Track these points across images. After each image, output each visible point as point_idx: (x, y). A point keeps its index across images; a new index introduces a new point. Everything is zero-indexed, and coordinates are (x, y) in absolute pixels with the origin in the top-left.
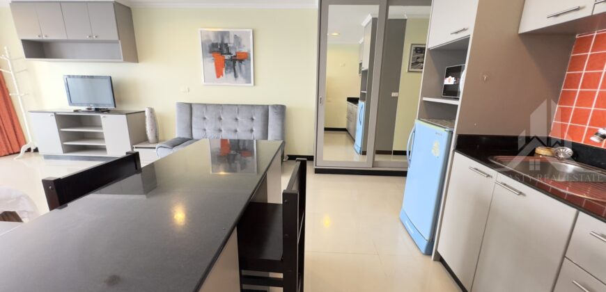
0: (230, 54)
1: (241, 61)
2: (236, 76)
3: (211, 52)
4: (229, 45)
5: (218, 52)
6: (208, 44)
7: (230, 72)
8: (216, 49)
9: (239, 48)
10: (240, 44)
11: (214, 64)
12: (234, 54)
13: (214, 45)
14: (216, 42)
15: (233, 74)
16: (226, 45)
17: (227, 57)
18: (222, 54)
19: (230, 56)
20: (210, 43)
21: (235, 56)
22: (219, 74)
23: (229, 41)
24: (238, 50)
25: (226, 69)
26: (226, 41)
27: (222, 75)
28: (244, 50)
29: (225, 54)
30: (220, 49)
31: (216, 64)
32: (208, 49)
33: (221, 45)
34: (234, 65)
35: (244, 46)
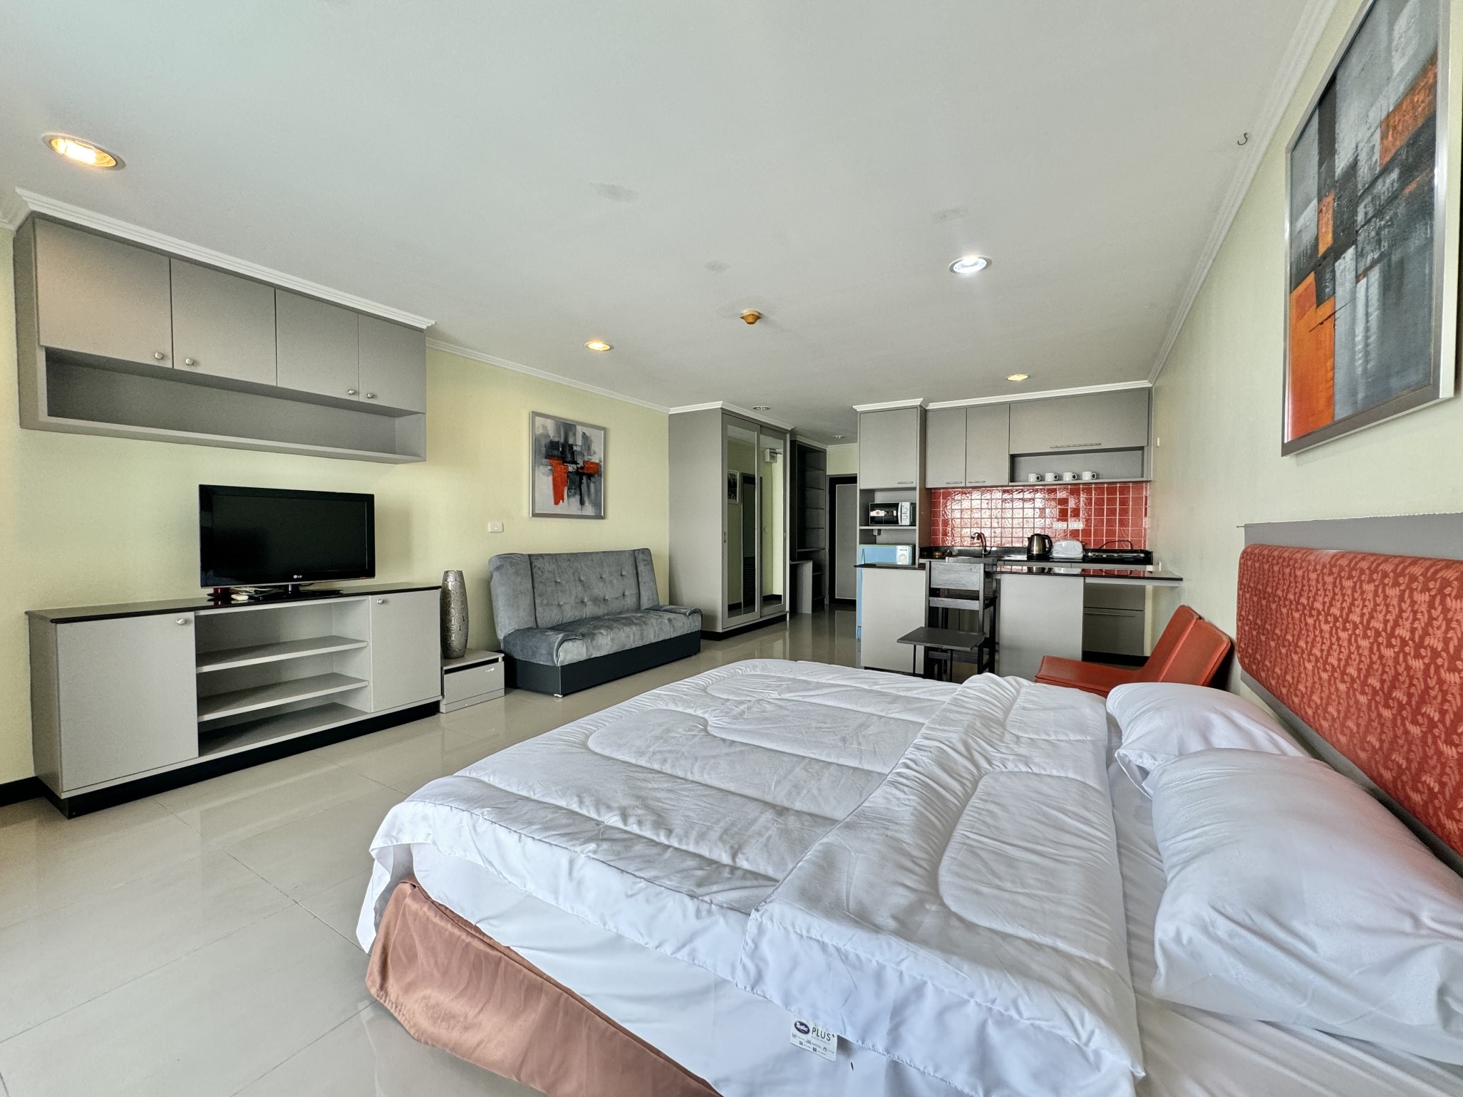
0: (576, 463)
1: (590, 476)
2: (582, 503)
3: (548, 456)
4: (575, 448)
5: (558, 458)
6: (543, 442)
7: (575, 494)
8: (556, 453)
9: (589, 454)
10: (589, 448)
11: (550, 478)
12: (581, 464)
13: (553, 445)
14: (556, 439)
15: (578, 497)
16: (571, 447)
17: (571, 468)
18: (565, 461)
19: (575, 466)
20: (549, 440)
21: (582, 468)
22: (558, 498)
23: (575, 440)
24: (586, 459)
25: (569, 489)
26: (571, 441)
27: (563, 500)
28: (595, 459)
29: (569, 462)
30: (563, 452)
31: (554, 480)
32: (543, 450)
33: (563, 446)
34: (581, 483)
35: (595, 453)
